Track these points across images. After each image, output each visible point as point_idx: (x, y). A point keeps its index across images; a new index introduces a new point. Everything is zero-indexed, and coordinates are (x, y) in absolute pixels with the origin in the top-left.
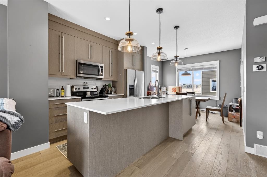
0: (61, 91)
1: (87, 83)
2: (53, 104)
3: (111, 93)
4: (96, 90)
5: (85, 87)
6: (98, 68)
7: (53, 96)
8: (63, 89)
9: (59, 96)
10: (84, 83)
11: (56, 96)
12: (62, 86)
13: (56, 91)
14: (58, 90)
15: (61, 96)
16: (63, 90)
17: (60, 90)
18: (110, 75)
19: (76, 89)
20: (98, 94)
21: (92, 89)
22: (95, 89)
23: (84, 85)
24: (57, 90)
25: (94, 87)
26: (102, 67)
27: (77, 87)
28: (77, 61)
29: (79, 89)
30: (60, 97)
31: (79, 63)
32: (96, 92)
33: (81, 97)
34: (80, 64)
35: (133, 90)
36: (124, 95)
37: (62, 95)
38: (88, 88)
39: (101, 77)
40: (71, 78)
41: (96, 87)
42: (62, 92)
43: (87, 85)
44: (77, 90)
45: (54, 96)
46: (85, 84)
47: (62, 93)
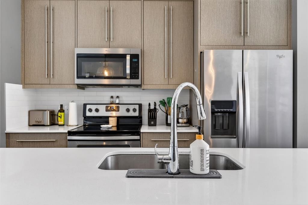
1: (118, 97)
5: (110, 107)
8: (63, 111)
10: (112, 97)
11: (49, 124)
16: (62, 114)
19: (90, 110)
21: (128, 110)
25: (133, 107)
27: (94, 107)
29: (97, 110)
37: (60, 123)
41: (137, 107)
43: (117, 102)
46: (112, 100)
47: (59, 118)
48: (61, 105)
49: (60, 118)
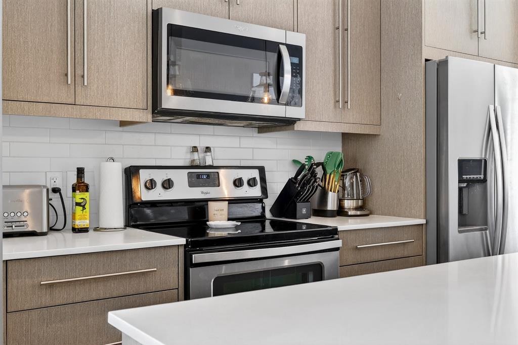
0: (73, 197)
1: (208, 149)
2: (28, 281)
3: (341, 212)
4: (256, 192)
5: (199, 176)
6: (276, 55)
7: (30, 229)
8: (86, 188)
9: (59, 225)
10: (195, 149)
11: (45, 229)
12: (80, 172)
13: (49, 199)
14: (56, 190)
15: (75, 230)
16: (86, 195)
17: (67, 192)
18: (341, 102)
19: (150, 185)
20: (268, 215)
21: (238, 183)
22: (252, 183)
23: (193, 161)
24: (52, 195)
25: (246, 175)
26: (295, 51)
27: (160, 176)
28: (156, 15)
29: (168, 184)
30: (70, 235)
31: (171, 27)
32: (259, 200)
33: (182, 241)
34: (176, 31)
35: (477, 188)
36: (423, 221)
37: (79, 223)
38: (212, 180)
39: (291, 112)
40: (123, 124)
41: (255, 174)
42: (78, 204)
43: (209, 162)
44: (158, 194)
45: (38, 231)
46: (196, 156)
47: (79, 209)
48: (77, 168)
49: (81, 208)
